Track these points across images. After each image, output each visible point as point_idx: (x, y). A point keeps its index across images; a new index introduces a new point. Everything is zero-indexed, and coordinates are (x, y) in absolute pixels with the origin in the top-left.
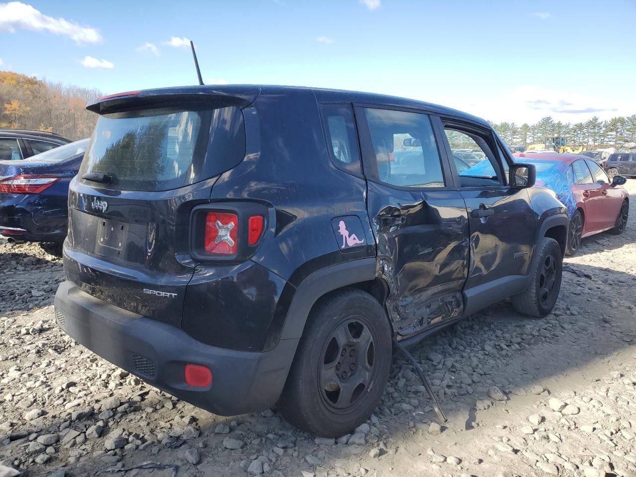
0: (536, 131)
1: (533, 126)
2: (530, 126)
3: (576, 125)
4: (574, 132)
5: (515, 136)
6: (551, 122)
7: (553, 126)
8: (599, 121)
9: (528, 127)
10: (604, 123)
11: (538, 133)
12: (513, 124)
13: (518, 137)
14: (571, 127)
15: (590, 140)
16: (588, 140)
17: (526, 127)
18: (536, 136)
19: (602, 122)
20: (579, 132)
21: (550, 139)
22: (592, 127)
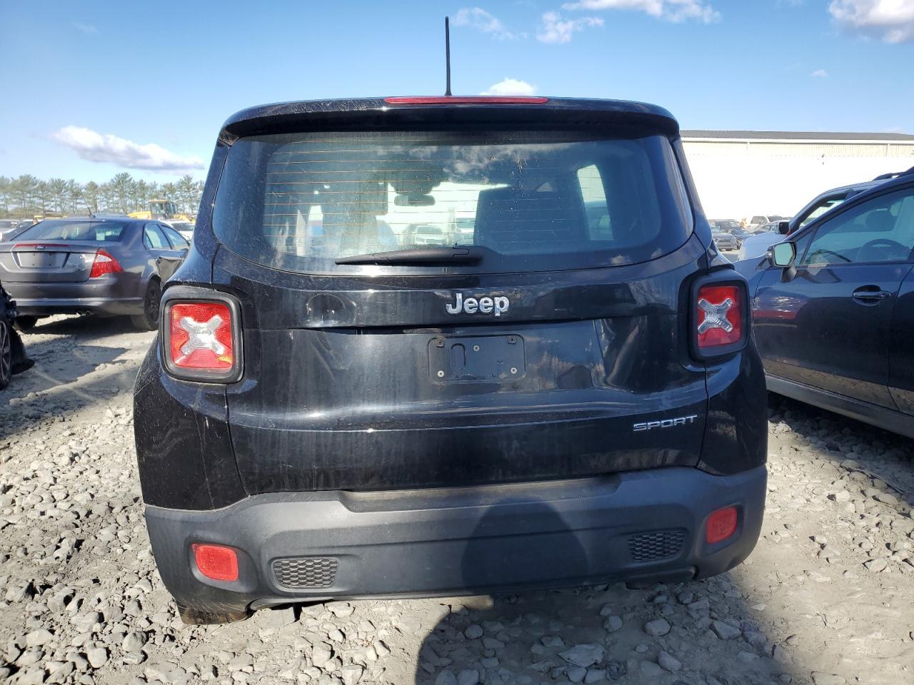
0: (110, 193)
1: (105, 185)
2: (99, 186)
3: (165, 186)
4: (165, 195)
5: (78, 201)
6: (131, 179)
7: (133, 186)
8: (193, 181)
9: (96, 187)
10: (199, 185)
11: (113, 196)
12: (73, 181)
13: (83, 201)
14: (158, 188)
15: (187, 206)
16: (183, 207)
17: (93, 186)
18: (111, 201)
19: (197, 183)
20: (170, 196)
21: (157, 205)
22: (186, 190)
